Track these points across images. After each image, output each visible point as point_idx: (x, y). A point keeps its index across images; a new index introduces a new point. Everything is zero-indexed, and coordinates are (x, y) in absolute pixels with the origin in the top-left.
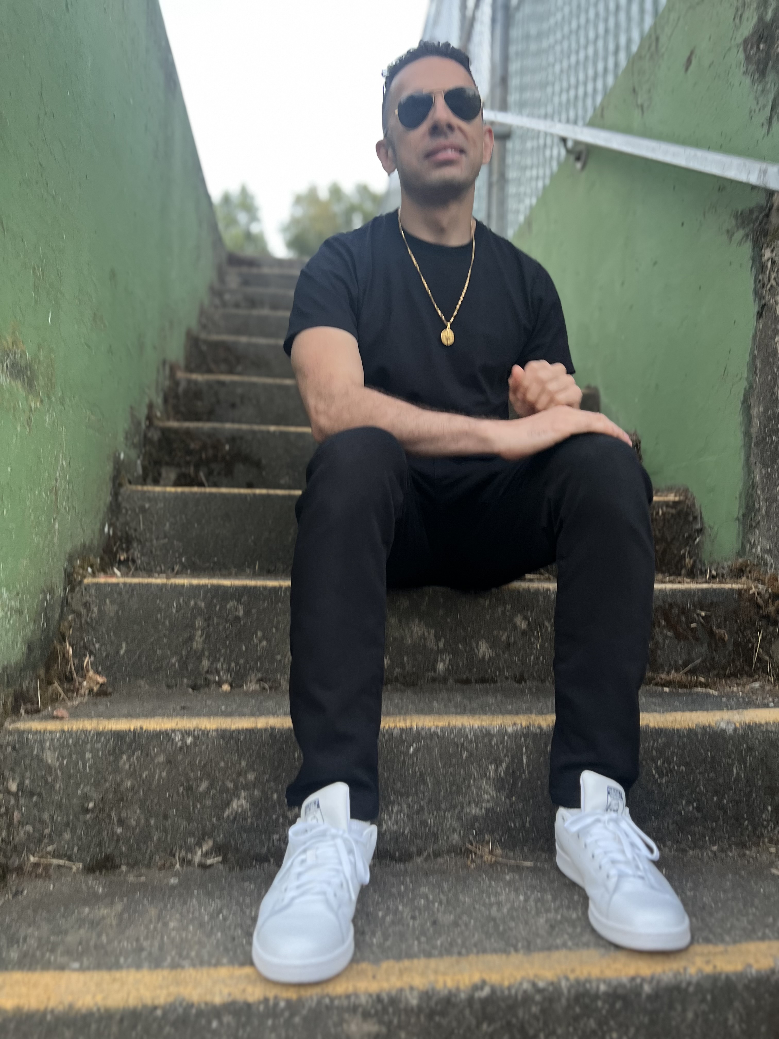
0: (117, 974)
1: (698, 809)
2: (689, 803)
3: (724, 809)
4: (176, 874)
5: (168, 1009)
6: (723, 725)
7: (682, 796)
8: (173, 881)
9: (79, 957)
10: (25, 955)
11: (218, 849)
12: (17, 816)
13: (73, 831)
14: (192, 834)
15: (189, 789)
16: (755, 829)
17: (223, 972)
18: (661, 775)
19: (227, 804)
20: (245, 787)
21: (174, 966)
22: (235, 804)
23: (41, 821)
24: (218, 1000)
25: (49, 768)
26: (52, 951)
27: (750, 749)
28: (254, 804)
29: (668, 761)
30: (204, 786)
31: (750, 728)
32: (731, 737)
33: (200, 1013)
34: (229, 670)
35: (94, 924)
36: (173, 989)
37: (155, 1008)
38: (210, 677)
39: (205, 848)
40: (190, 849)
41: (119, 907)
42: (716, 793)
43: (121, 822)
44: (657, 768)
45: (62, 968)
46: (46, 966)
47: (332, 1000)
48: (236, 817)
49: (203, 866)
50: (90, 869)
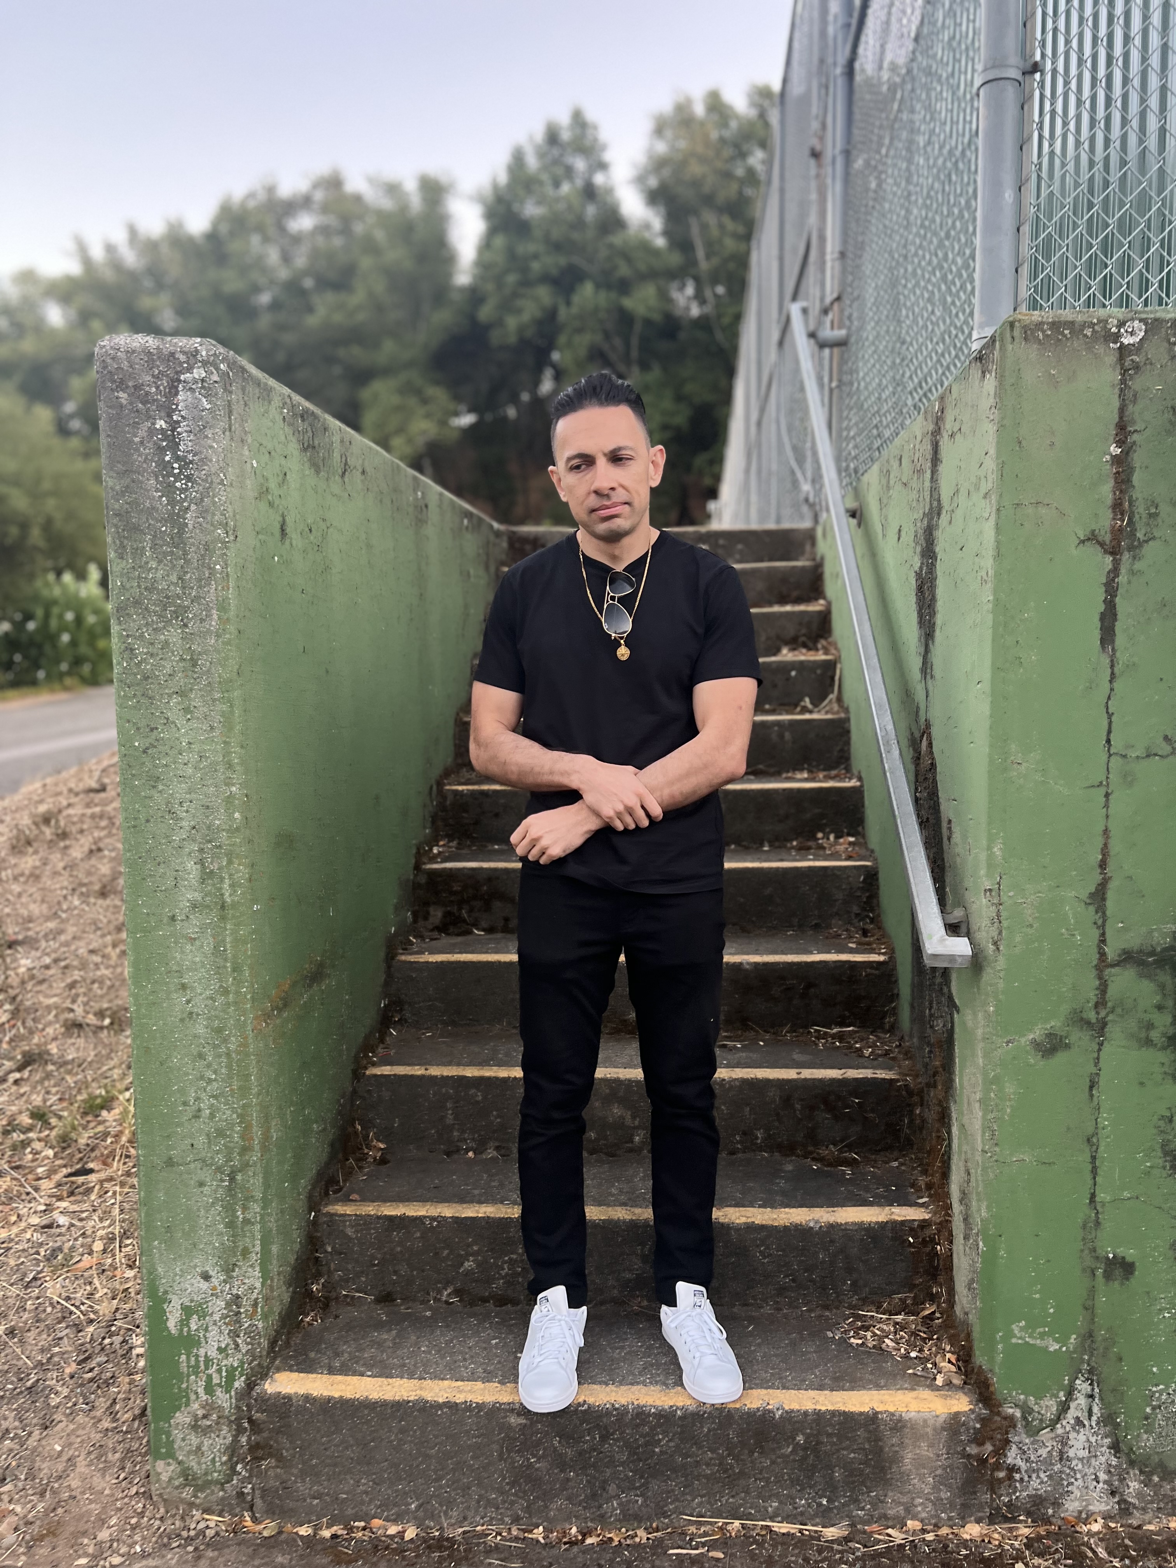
0: (390, 1380)
1: (793, 1280)
2: (786, 1276)
3: (812, 1281)
4: (430, 1308)
5: (416, 1403)
6: (812, 1224)
7: (780, 1272)
8: (428, 1314)
9: (370, 1367)
10: (343, 1365)
11: (457, 1292)
12: (332, 1266)
13: (367, 1275)
14: (440, 1282)
15: (436, 1254)
16: (838, 1296)
17: (446, 1383)
18: (765, 1258)
19: (462, 1264)
20: (472, 1255)
21: (421, 1378)
22: (466, 1264)
23: (348, 1270)
24: (441, 1400)
25: (350, 1239)
26: (356, 1363)
27: (832, 1241)
28: (479, 1265)
29: (767, 1248)
30: (446, 1252)
31: (833, 1227)
32: (817, 1233)
33: (432, 1406)
34: (473, 1139)
35: (379, 1345)
36: (418, 1392)
37: (409, 1402)
38: (459, 1144)
39: (449, 1291)
40: (440, 1292)
41: (394, 1332)
42: (806, 1271)
43: (396, 1272)
44: (760, 1252)
45: (362, 1375)
46: (355, 1373)
47: (501, 1404)
48: (468, 1273)
49: (447, 1303)
50: (379, 1300)
